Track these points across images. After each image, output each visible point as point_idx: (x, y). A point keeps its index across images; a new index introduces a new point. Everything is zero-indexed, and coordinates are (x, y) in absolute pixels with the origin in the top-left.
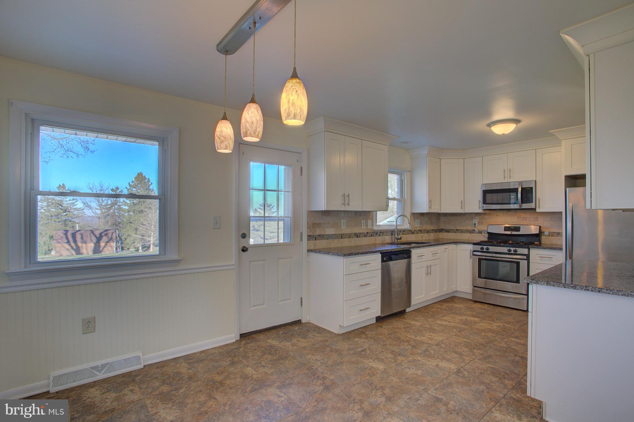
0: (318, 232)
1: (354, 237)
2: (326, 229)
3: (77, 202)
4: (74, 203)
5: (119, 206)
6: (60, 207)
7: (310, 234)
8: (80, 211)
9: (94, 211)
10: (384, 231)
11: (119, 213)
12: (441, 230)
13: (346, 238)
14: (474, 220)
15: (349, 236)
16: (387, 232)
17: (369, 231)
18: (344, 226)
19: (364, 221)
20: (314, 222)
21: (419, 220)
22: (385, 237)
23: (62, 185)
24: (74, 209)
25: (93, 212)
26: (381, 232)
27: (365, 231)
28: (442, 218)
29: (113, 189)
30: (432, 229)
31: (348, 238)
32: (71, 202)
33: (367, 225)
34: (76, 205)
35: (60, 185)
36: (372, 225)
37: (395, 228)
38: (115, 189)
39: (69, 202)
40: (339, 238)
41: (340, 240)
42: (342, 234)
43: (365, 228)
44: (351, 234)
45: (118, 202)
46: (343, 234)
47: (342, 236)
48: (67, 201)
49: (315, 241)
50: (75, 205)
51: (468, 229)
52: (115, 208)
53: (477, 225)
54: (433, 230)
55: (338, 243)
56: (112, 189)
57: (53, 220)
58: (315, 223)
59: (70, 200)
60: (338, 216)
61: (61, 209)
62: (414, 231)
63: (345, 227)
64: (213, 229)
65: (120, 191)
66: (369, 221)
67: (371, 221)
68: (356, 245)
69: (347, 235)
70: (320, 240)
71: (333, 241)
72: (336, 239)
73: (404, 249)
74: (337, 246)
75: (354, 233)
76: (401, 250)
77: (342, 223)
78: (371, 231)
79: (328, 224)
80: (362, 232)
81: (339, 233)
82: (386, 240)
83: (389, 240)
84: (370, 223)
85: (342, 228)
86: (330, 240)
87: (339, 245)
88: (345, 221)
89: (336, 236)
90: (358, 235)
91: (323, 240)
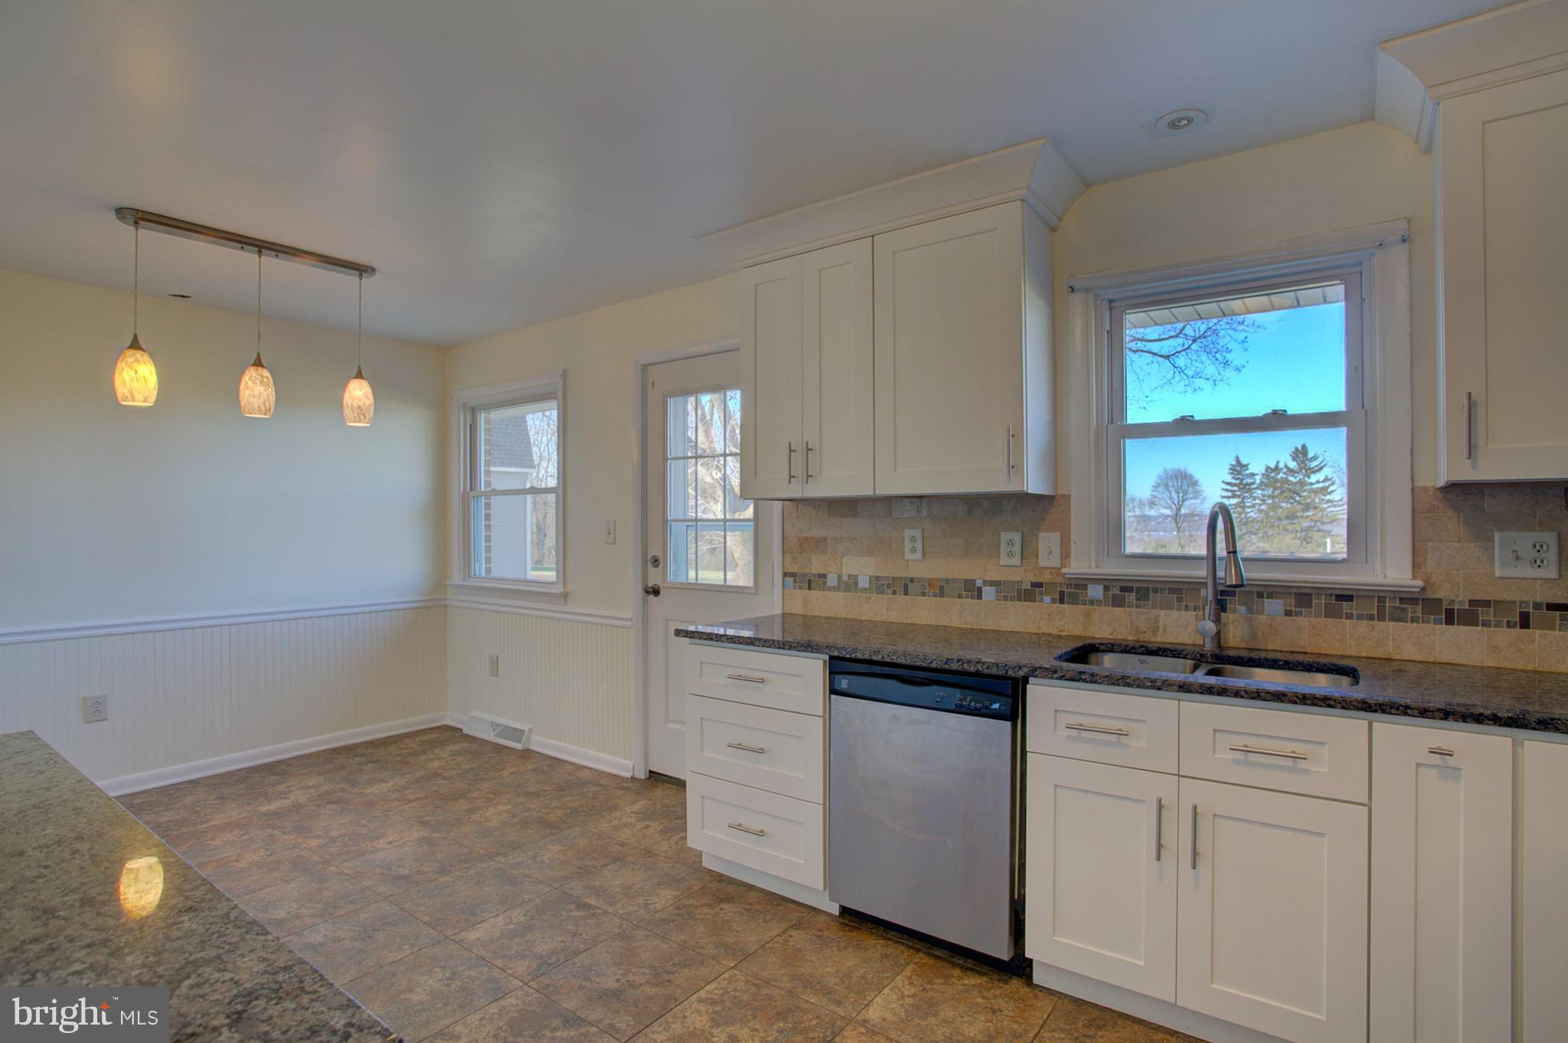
0: (816, 565)
1: (960, 596)
2: (845, 559)
3: (1333, 484)
4: (1328, 487)
6: (1297, 498)
7: (793, 569)
8: (1340, 506)
10: (1150, 586)
13: (923, 594)
15: (940, 589)
17: (1046, 578)
18: (913, 550)
19: (1016, 537)
20: (805, 535)
21: (1549, 538)
22: (1163, 612)
23: (1300, 448)
24: (1329, 501)
26: (1123, 589)
27: (1025, 577)
31: (935, 596)
32: (1321, 485)
33: (1028, 551)
34: (1332, 491)
35: (1297, 449)
36: (1065, 555)
39: (1316, 486)
40: (894, 593)
41: (901, 598)
42: (906, 578)
43: (1016, 561)
44: (947, 581)
46: (912, 580)
47: (906, 586)
48: (1311, 484)
49: (807, 591)
50: (1330, 493)
55: (888, 609)
57: (1281, 527)
58: (806, 539)
59: (1318, 482)
60: (891, 515)
61: (1299, 503)
62: (1475, 603)
63: (918, 555)
64: (606, 544)
66: (1043, 536)
67: (1058, 534)
68: (969, 627)
69: (929, 585)
70: (824, 590)
71: (870, 598)
72: (882, 593)
73: (972, 669)
74: (883, 618)
75: (965, 580)
76: (946, 667)
77: (906, 539)
78: (1059, 579)
79: (852, 543)
80: (1005, 579)
81: (894, 575)
82: (1165, 630)
83: (1190, 629)
84: (1048, 543)
85: (906, 558)
86: (859, 594)
87: (894, 617)
88: (917, 533)
89: (883, 585)
90: (983, 588)
91: (832, 592)
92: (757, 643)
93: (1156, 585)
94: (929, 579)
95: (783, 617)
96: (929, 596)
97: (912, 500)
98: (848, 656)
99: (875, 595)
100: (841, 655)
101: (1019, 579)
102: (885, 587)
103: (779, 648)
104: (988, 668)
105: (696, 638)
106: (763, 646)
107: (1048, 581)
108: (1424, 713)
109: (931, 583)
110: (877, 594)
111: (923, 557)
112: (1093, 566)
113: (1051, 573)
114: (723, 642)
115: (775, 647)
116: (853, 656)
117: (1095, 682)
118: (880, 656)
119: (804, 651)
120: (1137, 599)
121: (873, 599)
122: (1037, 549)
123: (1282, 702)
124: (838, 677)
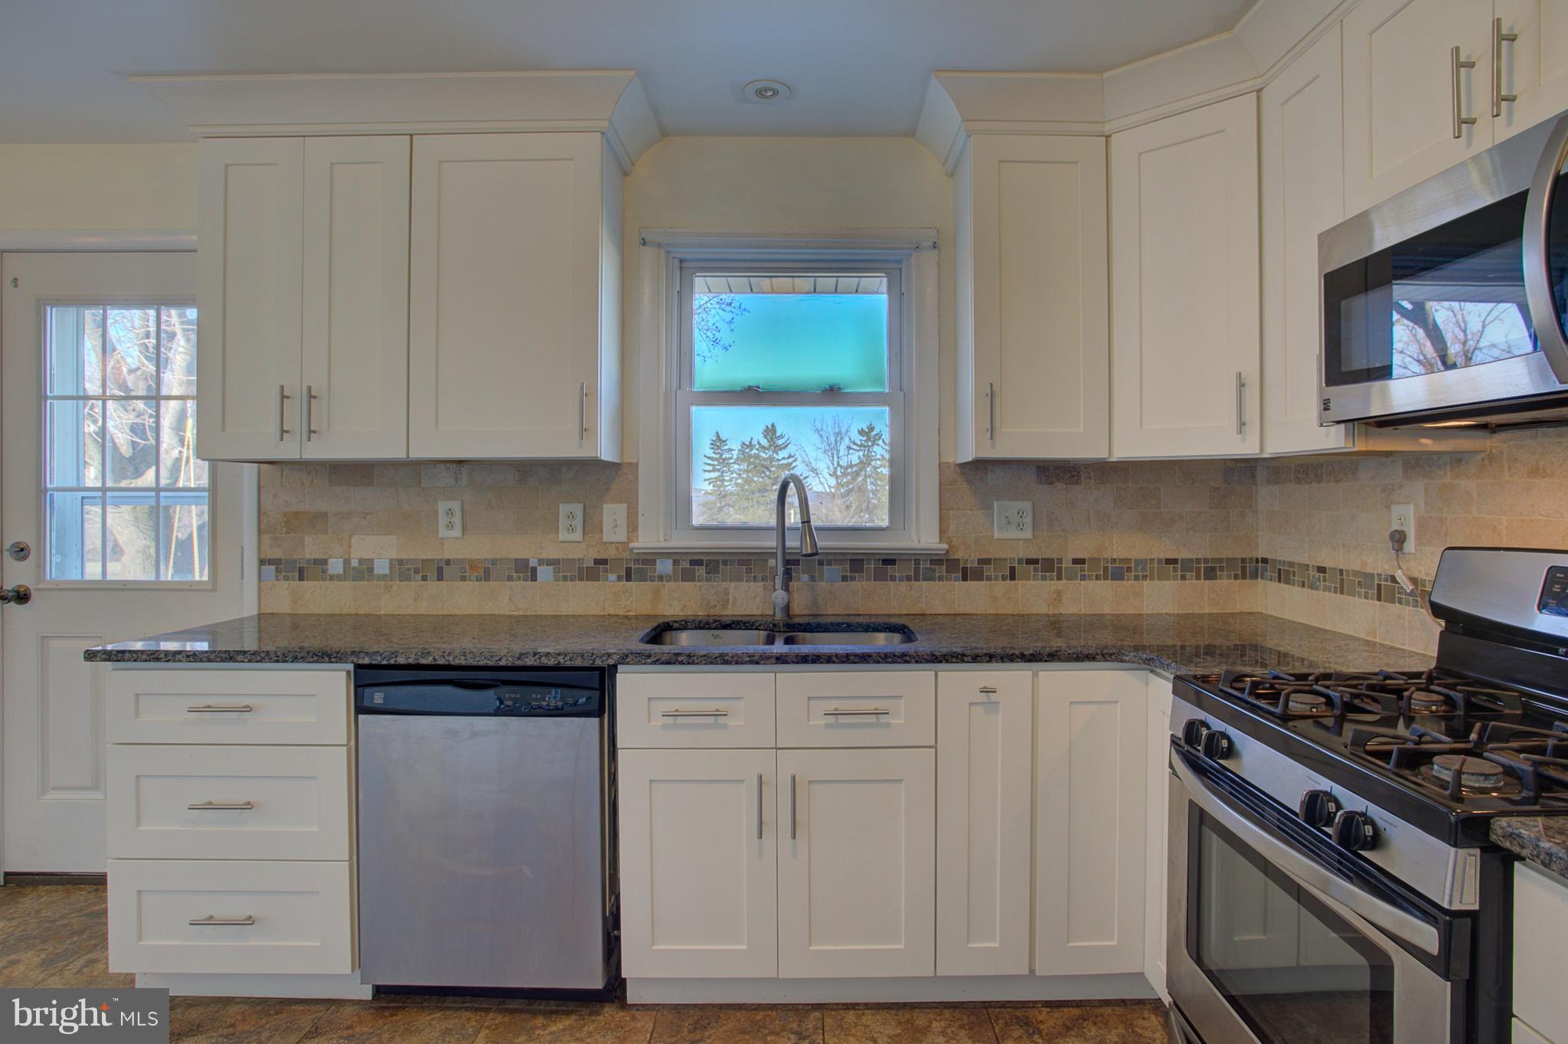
0: (311, 548)
1: (510, 578)
2: (354, 540)
3: (795, 460)
4: (792, 463)
5: (875, 468)
6: (768, 473)
7: (277, 553)
9: (823, 480)
10: (720, 558)
11: (875, 485)
12: (1252, 568)
13: (463, 579)
14: (1396, 509)
15: (485, 571)
16: (741, 562)
17: (611, 553)
18: (450, 526)
19: (578, 509)
20: (293, 509)
21: (1027, 506)
22: (732, 584)
23: (770, 427)
25: (821, 482)
26: (694, 563)
27: (588, 554)
28: (1266, 496)
29: (862, 429)
30: (1164, 556)
31: (478, 579)
32: (786, 462)
33: (591, 525)
34: (794, 467)
35: (767, 427)
36: (633, 528)
37: (773, 544)
38: (867, 430)
39: (782, 462)
40: (424, 578)
41: (433, 585)
42: (440, 560)
43: (577, 536)
44: (494, 562)
45: (872, 460)
46: (448, 562)
47: (440, 570)
48: (779, 460)
49: (295, 583)
50: (792, 469)
51: (1368, 570)
52: (865, 475)
53: (1410, 546)
54: (1169, 561)
55: (415, 600)
56: (860, 429)
57: (755, 500)
58: (296, 514)
59: (784, 458)
60: (420, 482)
61: (770, 478)
62: (982, 561)
63: (457, 532)
65: (877, 434)
66: (608, 508)
67: (625, 505)
68: (521, 613)
69: (471, 567)
70: (324, 579)
71: (391, 587)
72: (408, 579)
73: (552, 662)
74: (410, 611)
75: (516, 559)
76: (519, 663)
77: (440, 512)
78: (626, 555)
79: (365, 518)
80: (565, 557)
81: (424, 557)
82: (734, 602)
83: (758, 600)
84: (613, 514)
85: (440, 536)
86: (375, 581)
87: (423, 608)
88: (456, 506)
89: (409, 569)
90: (538, 568)
91: (336, 582)
92: (240, 658)
93: (726, 557)
94: (470, 560)
95: (259, 620)
96: (470, 580)
97: (448, 466)
98: (385, 662)
99: (398, 582)
100: (374, 662)
101: (580, 556)
102: (412, 572)
103: (278, 661)
104: (571, 660)
105: (129, 660)
106: (250, 661)
107: (613, 557)
108: (976, 659)
109: (473, 565)
110: (401, 581)
111: (463, 534)
112: (662, 539)
113: (617, 549)
114: (180, 661)
115: (271, 660)
116: (392, 662)
117: (693, 663)
118: (431, 659)
119: (317, 662)
120: (708, 573)
121: (395, 587)
122: (601, 522)
123: (868, 663)
124: (368, 691)
